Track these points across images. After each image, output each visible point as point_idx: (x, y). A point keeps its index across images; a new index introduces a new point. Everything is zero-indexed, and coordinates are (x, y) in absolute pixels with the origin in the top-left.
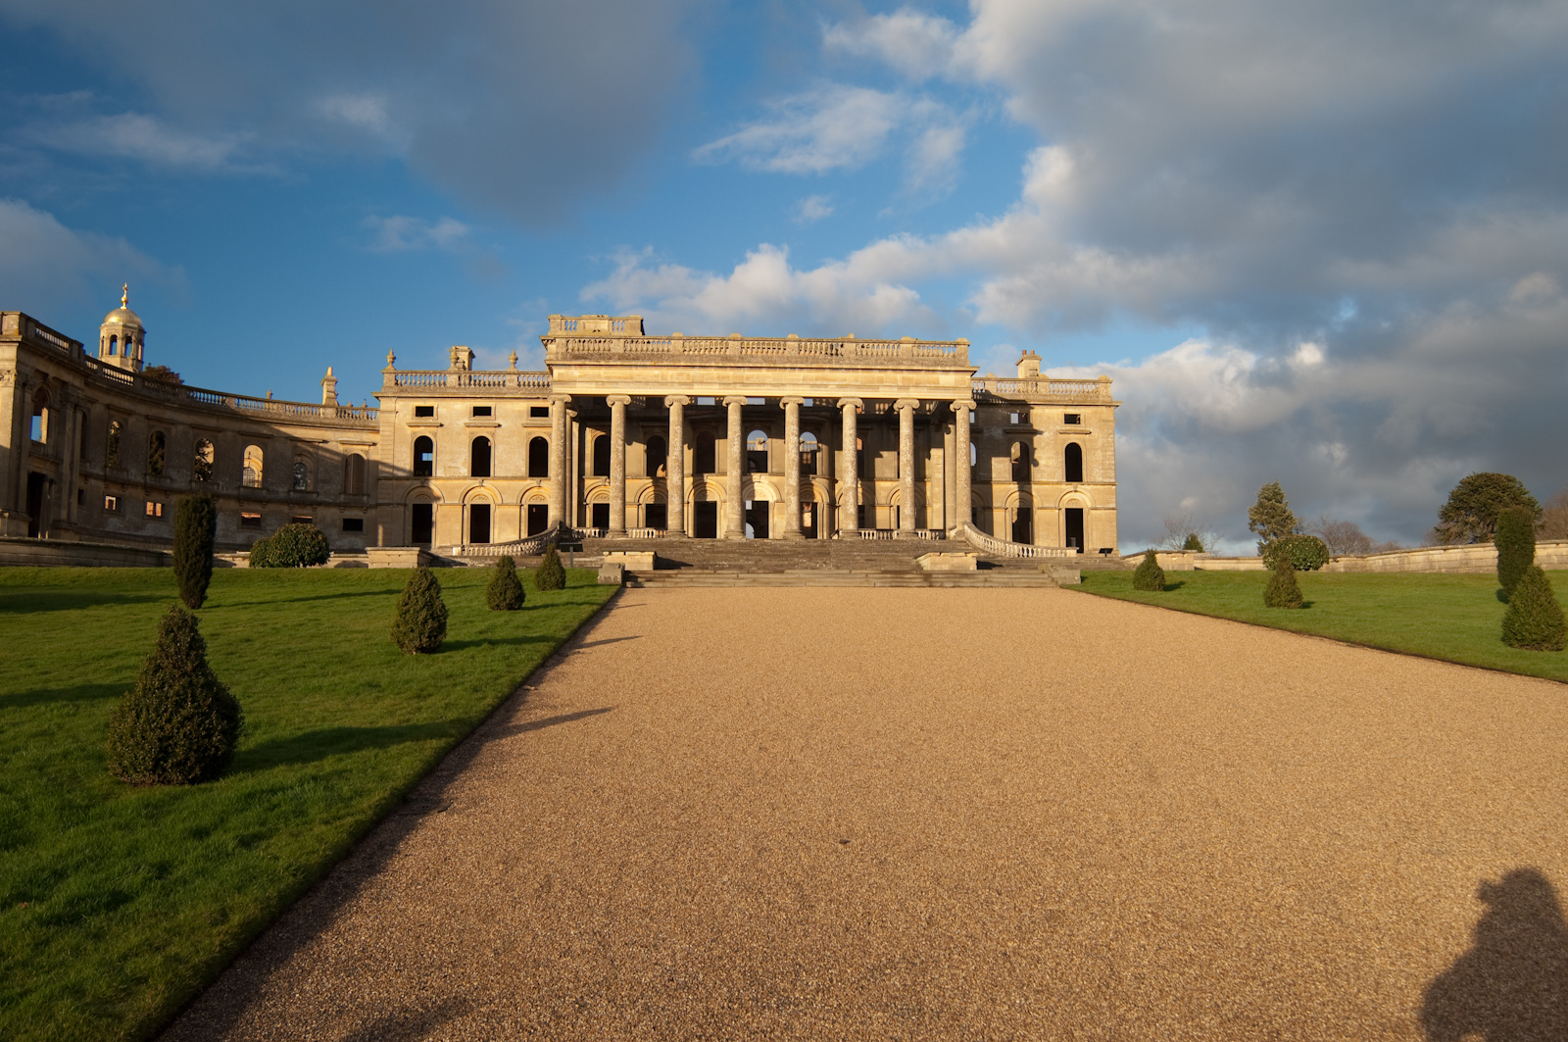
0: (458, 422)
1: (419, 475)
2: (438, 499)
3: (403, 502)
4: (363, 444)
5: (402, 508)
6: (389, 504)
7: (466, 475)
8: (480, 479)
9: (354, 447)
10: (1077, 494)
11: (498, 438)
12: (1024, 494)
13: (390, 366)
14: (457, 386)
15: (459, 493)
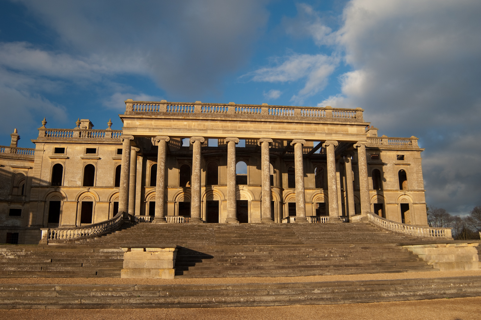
0: (78, 157)
1: (54, 185)
2: (64, 198)
3: (44, 200)
4: (25, 168)
5: (43, 203)
6: (36, 201)
7: (80, 185)
8: (88, 187)
9: (20, 169)
10: (406, 196)
11: (99, 165)
12: (380, 196)
13: (43, 127)
14: (78, 137)
15: (75, 195)
